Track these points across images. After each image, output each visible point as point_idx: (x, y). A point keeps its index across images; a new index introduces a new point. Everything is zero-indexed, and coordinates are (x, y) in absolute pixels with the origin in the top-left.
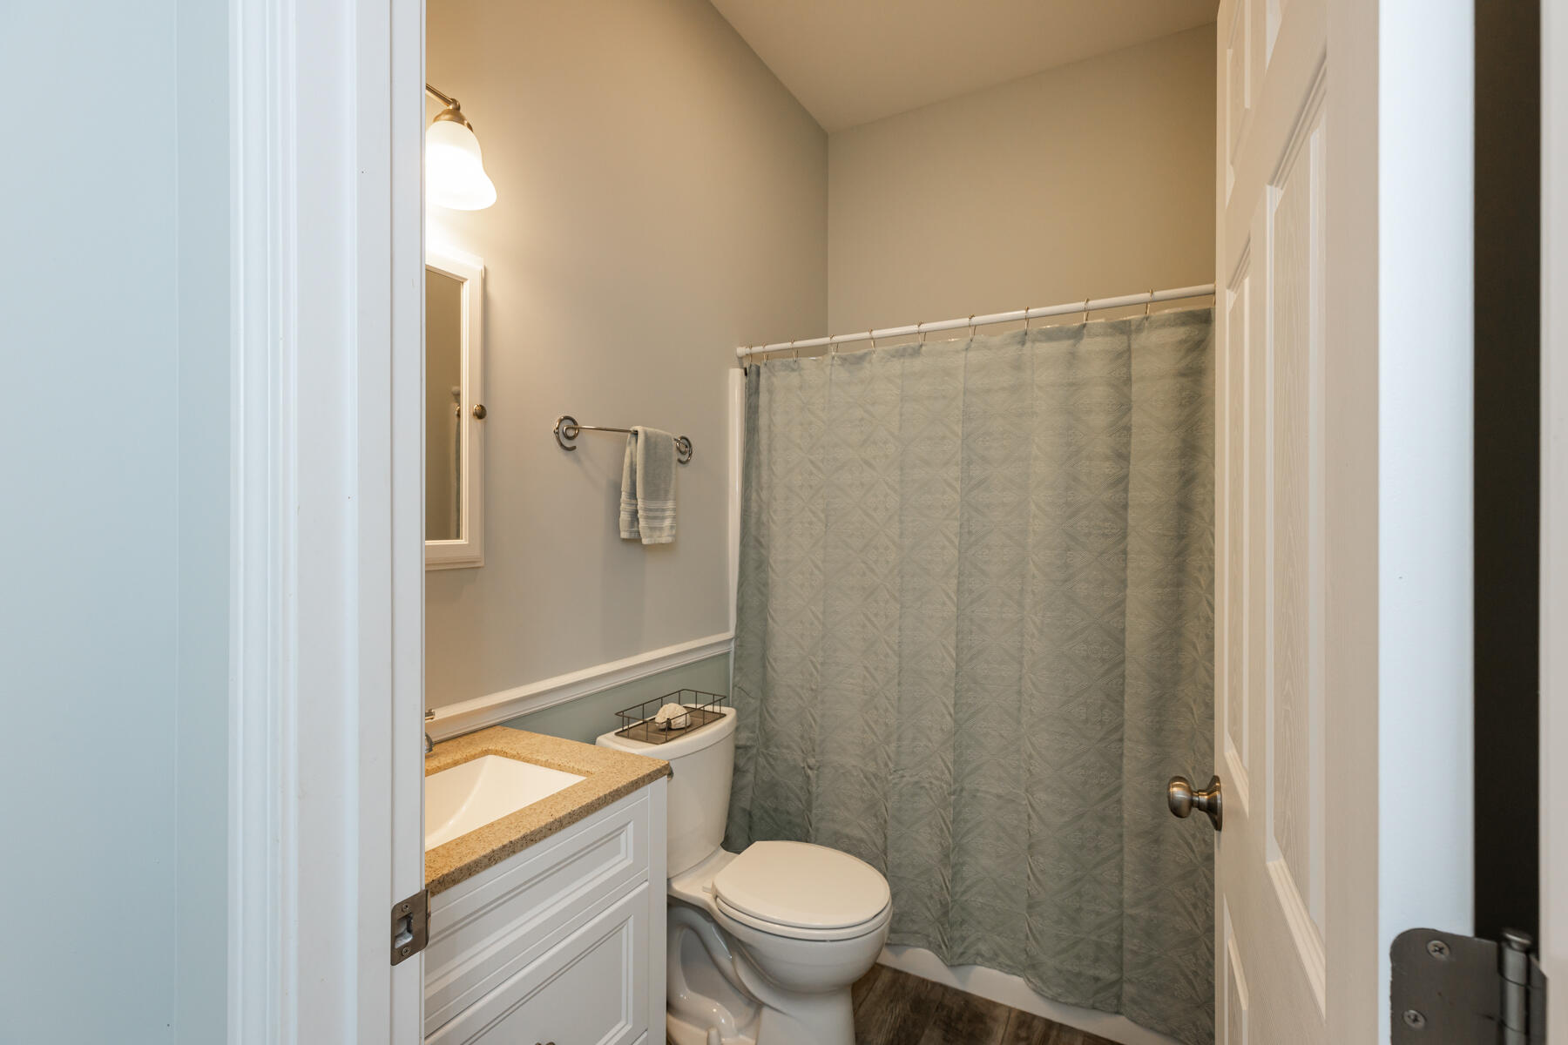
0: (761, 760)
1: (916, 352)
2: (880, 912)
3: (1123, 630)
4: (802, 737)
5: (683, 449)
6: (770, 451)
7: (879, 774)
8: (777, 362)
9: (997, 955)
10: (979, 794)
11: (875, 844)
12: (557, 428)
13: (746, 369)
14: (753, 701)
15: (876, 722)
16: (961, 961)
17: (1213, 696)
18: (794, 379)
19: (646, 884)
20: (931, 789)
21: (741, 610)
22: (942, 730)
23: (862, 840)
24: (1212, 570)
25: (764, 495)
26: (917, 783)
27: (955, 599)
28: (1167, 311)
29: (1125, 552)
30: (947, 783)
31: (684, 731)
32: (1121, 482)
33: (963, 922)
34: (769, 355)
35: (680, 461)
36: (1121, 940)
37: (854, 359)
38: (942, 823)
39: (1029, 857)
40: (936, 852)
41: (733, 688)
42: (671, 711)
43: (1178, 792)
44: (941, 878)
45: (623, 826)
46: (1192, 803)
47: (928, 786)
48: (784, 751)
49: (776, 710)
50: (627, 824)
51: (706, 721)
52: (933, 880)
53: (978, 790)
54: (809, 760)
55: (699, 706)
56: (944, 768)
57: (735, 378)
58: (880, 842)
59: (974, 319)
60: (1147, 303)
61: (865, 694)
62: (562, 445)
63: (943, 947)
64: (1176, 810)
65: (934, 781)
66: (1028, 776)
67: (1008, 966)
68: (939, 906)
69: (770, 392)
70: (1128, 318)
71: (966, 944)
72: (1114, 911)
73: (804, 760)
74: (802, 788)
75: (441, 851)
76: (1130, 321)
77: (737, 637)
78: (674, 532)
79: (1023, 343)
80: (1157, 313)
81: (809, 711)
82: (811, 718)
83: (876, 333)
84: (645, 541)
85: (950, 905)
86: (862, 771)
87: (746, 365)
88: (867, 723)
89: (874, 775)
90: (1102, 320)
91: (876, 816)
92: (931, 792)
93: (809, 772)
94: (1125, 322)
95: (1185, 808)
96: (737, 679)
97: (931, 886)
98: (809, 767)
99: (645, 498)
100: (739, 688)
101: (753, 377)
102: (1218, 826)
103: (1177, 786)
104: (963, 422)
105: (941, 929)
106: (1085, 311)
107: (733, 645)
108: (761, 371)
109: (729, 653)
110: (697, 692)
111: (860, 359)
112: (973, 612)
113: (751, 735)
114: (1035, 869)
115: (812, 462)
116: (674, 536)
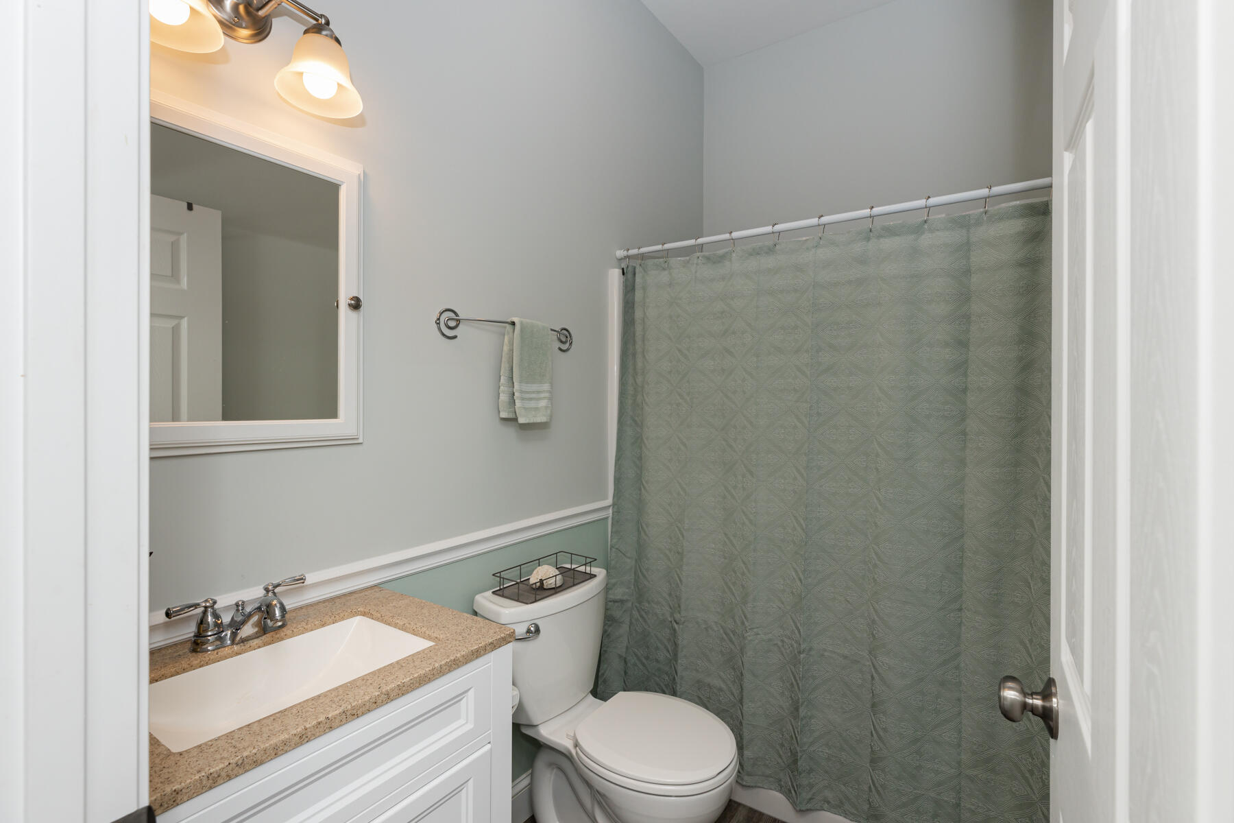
0: (635, 613)
1: (771, 250)
2: (724, 770)
3: (962, 507)
4: (670, 595)
5: (564, 339)
6: (643, 341)
7: (737, 631)
8: (650, 262)
9: (841, 802)
10: (826, 654)
11: (733, 694)
12: (439, 319)
13: (623, 269)
14: (628, 560)
15: (734, 584)
16: (809, 806)
17: (1049, 573)
18: (664, 277)
19: (489, 746)
20: (783, 646)
21: (618, 481)
22: (792, 593)
23: (721, 690)
24: (1049, 451)
25: (639, 380)
26: (770, 640)
27: (805, 475)
28: (1003, 205)
29: (964, 433)
30: (796, 642)
31: (553, 591)
32: (961, 367)
33: (811, 771)
34: (643, 257)
35: (560, 349)
36: (960, 799)
37: (716, 258)
38: (792, 678)
39: (872, 714)
40: (788, 704)
41: (611, 549)
42: (545, 573)
43: (1011, 694)
44: (791, 728)
45: (464, 693)
46: (1025, 706)
47: (780, 644)
48: (655, 606)
49: (647, 570)
50: (466, 691)
51: (576, 581)
52: (784, 730)
53: (825, 650)
54: (675, 615)
55: (574, 566)
56: (795, 628)
57: (614, 278)
58: (736, 692)
59: (822, 218)
60: (986, 198)
61: (726, 559)
62: (443, 335)
63: (793, 792)
64: (1007, 714)
65: (785, 639)
66: (872, 639)
67: (852, 814)
68: (789, 754)
69: (644, 289)
70: (967, 213)
71: (814, 790)
72: (953, 770)
73: (672, 614)
74: (669, 640)
75: (255, 728)
76: (969, 216)
77: (614, 505)
78: (549, 412)
79: (868, 239)
80: (996, 207)
81: (676, 572)
82: (677, 579)
83: (735, 235)
84: (521, 420)
85: (799, 754)
86: (722, 627)
87: (623, 265)
88: (726, 584)
89: (732, 632)
90: (944, 215)
91: (733, 668)
92: (783, 649)
93: (676, 626)
94: (964, 216)
95: (1017, 712)
96: (615, 541)
97: (783, 735)
98: (675, 621)
99: (521, 382)
100: (617, 549)
101: (630, 276)
102: (1053, 733)
103: (1011, 688)
104: (813, 313)
105: (791, 776)
106: (926, 207)
107: (610, 511)
108: (637, 271)
109: (607, 518)
110: (572, 554)
111: (722, 259)
112: (821, 486)
113: (627, 590)
114: (877, 727)
115: (680, 351)
116: (551, 416)
